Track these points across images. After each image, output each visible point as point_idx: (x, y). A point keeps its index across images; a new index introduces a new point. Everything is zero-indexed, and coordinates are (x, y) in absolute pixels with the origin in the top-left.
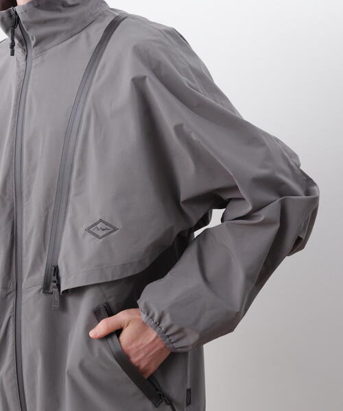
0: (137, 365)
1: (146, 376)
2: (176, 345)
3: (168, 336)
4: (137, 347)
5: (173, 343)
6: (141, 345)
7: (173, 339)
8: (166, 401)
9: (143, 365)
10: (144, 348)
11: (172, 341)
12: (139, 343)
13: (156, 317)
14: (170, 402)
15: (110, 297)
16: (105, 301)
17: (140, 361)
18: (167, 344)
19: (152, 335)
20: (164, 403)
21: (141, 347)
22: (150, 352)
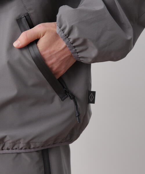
0: (50, 67)
1: (57, 77)
2: (80, 55)
3: (75, 47)
4: (50, 53)
5: (78, 53)
6: (54, 51)
7: (78, 49)
8: (70, 97)
9: (55, 67)
10: (56, 54)
11: (77, 51)
12: (52, 49)
13: (66, 31)
14: (73, 97)
15: (30, 9)
16: (26, 12)
17: (53, 64)
18: (73, 53)
19: (62, 44)
20: (69, 98)
21: (54, 53)
22: (60, 57)
